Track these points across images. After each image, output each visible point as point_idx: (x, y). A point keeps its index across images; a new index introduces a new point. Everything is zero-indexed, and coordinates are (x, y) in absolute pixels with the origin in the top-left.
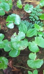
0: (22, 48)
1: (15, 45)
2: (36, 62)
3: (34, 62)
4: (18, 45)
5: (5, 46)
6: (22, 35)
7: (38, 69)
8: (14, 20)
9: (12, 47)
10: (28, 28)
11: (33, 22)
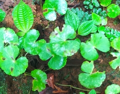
0: (69, 53)
1: (56, 49)
2: (93, 77)
4: (63, 49)
5: (40, 51)
6: (69, 30)
9: (53, 52)
10: (81, 21)
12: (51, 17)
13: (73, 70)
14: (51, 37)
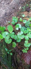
0: (22, 38)
1: (19, 37)
2: (28, 44)
3: (27, 44)
4: (20, 37)
5: (15, 37)
6: (22, 33)
7: (28, 47)
8: (19, 27)
9: (18, 38)
10: (24, 30)
11: (26, 27)
12: (17, 29)
13: (22, 42)
14: (17, 34)
